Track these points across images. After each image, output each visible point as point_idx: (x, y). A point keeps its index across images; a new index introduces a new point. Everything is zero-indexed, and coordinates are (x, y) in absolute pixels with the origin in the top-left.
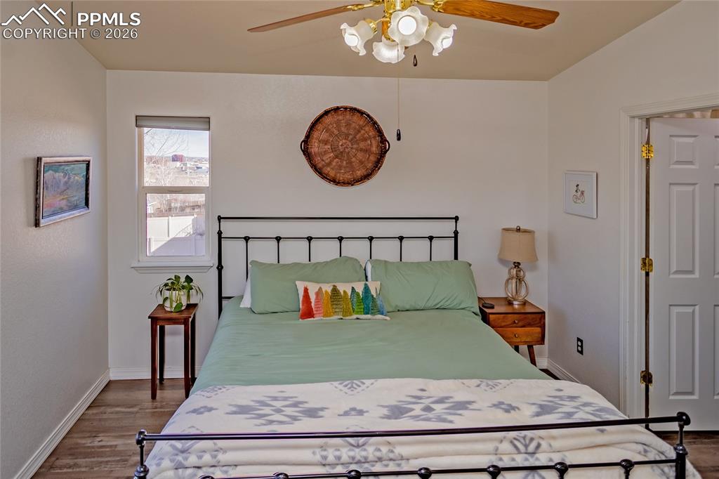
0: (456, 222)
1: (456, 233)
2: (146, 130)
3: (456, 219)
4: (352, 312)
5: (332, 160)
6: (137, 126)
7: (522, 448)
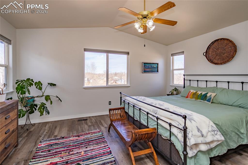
2: (175, 56)
4: (198, 99)
5: (216, 57)
6: (171, 56)
7: (154, 111)
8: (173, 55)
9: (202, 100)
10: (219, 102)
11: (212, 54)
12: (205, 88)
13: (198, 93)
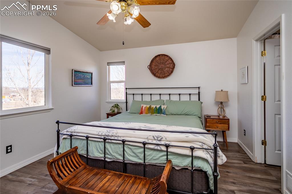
0: (199, 89)
1: (199, 93)
2: (110, 66)
3: (199, 88)
4: (154, 113)
5: (158, 71)
6: (107, 65)
7: (156, 138)
8: (109, 64)
9: (158, 114)
10: (171, 113)
11: (155, 67)
12: (149, 102)
13: (153, 107)
